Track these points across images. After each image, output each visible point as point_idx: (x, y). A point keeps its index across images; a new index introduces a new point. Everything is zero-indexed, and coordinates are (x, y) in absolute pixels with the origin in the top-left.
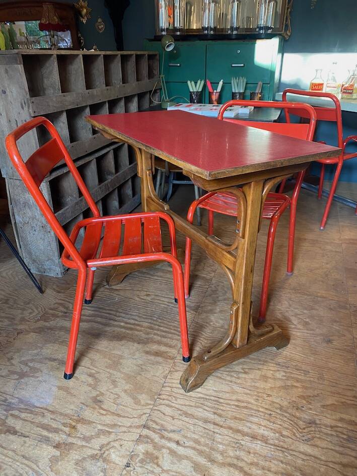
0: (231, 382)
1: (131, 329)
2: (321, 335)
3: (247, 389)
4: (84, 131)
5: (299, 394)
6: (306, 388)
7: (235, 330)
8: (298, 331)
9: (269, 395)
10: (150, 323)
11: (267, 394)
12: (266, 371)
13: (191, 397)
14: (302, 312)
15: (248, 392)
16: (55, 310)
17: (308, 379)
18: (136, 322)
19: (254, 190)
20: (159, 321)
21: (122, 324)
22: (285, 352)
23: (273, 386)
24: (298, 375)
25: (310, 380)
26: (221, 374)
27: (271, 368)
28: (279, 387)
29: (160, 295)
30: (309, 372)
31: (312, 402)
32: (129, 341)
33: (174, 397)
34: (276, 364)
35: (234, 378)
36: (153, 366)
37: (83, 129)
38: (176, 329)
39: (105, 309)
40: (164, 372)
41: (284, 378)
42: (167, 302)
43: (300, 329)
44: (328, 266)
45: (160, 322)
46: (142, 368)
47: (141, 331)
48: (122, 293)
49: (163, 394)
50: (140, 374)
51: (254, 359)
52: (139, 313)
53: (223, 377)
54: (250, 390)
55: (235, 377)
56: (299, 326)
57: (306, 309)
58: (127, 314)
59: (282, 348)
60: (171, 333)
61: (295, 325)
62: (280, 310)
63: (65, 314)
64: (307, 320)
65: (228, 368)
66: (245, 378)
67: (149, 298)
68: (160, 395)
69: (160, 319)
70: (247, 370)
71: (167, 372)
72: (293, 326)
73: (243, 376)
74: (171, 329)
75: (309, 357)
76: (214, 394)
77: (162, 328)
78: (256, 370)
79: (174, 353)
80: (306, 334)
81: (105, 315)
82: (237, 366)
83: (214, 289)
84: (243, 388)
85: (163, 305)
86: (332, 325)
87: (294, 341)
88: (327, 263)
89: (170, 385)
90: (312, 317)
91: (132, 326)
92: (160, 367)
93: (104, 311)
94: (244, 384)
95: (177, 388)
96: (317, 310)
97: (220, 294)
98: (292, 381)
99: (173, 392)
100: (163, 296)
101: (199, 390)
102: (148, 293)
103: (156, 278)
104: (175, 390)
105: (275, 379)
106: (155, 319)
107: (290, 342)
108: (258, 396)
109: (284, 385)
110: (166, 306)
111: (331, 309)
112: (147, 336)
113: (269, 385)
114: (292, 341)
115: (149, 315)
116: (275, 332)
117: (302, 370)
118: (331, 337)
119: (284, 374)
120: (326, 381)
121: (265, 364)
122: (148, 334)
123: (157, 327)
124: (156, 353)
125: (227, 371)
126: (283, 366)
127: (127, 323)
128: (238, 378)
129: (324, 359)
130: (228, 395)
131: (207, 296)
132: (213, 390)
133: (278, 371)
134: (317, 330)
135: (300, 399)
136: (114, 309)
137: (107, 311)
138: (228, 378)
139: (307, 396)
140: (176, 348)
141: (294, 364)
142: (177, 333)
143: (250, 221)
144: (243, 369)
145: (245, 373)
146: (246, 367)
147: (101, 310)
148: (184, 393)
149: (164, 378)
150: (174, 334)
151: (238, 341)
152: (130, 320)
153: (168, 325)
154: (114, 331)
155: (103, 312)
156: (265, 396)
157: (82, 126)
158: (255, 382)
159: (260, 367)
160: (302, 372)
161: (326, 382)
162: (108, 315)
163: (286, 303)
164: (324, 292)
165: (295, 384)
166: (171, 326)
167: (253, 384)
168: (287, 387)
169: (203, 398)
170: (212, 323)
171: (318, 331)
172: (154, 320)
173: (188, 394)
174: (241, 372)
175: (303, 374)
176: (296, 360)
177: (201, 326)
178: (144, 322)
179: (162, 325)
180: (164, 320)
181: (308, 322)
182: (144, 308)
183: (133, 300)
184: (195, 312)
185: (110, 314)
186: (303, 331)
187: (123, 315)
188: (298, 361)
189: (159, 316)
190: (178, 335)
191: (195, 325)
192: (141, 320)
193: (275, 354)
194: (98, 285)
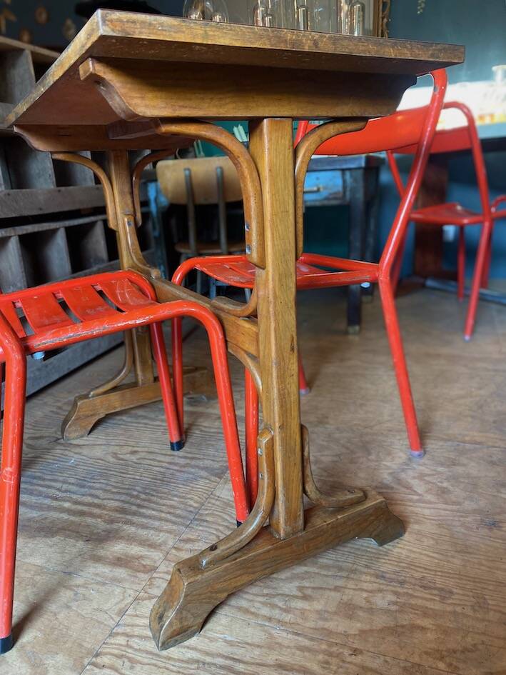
0: (270, 619)
1: (82, 514)
2: (475, 511)
3: (305, 636)
4: (42, 180)
5: (428, 646)
6: (446, 632)
7: (271, 494)
8: (428, 505)
9: (356, 652)
10: (123, 501)
11: (351, 648)
12: (352, 592)
13: (169, 659)
14: (435, 470)
15: (307, 643)
17: (449, 609)
18: (96, 501)
19: (270, 140)
20: (143, 496)
21: (67, 505)
22: (396, 550)
23: (368, 627)
24: (426, 599)
25: (454, 613)
26: (251, 601)
27: (365, 586)
28: (382, 630)
29: (157, 451)
30: (451, 593)
31: (461, 665)
32: (69, 536)
33: (130, 660)
34: (377, 576)
35: (277, 611)
36: (102, 589)
37: (39, 177)
38: (172, 511)
39: (44, 480)
40: (123, 600)
41: (394, 608)
42: (168, 463)
43: (430, 503)
45: (143, 500)
46: (76, 594)
47: (100, 516)
48: (85, 451)
49: (106, 654)
50: (69, 607)
51: (327, 567)
52: (107, 485)
53: (253, 610)
54: (312, 639)
55: (281, 608)
56: (429, 497)
57: (442, 465)
58: (83, 486)
59: (391, 541)
60: (160, 519)
61: (420, 495)
62: (388, 468)
64: (445, 485)
65: (268, 587)
66: (303, 611)
67: (134, 458)
68: (97, 655)
69: (145, 493)
70: (309, 592)
71: (130, 600)
72: (415, 497)
73: (300, 604)
74: (162, 512)
75: (451, 559)
76: (227, 650)
77: (143, 510)
78: (330, 589)
79: (157, 558)
80: (443, 513)
81: (41, 488)
82: (287, 583)
84: (298, 635)
85: (157, 469)
86: (499, 492)
87: (416, 527)
88: (480, 389)
89: (128, 630)
90: (455, 479)
91: (85, 508)
92: (118, 590)
93: (42, 483)
94: (298, 624)
95: (140, 637)
96: (464, 465)
98: (411, 616)
99: (131, 647)
100: (164, 452)
101: (193, 641)
102: (136, 449)
103: (158, 423)
104: (135, 642)
105: (371, 610)
107: (409, 530)
108: (331, 654)
109: (392, 624)
110: (162, 470)
111: (493, 463)
112: (108, 527)
113: (359, 625)
114: (413, 527)
115: (127, 487)
116: (369, 504)
117: (435, 589)
118: (496, 517)
119: (394, 598)
120: (492, 613)
121: (352, 576)
122: (112, 522)
123: (134, 508)
124: (119, 559)
125: (263, 595)
126: (392, 580)
127: (76, 503)
128: (287, 611)
129: (484, 562)
130: (257, 652)
132: (226, 641)
133: (380, 591)
134: (467, 502)
135: (430, 659)
136: (61, 479)
137: (47, 483)
138: (265, 611)
139: (448, 651)
140: (163, 548)
141: (418, 575)
142: (174, 519)
143: (272, 219)
144: (300, 589)
145: (305, 598)
146: (307, 585)
147: (35, 481)
148: (156, 651)
149: (119, 616)
150: (167, 520)
151: (282, 520)
152: (85, 497)
153: (160, 505)
154: (46, 518)
155: (38, 485)
156: (346, 652)
157: (37, 171)
158: (326, 620)
159: (340, 583)
160: (435, 592)
161: (492, 616)
162: (44, 489)
163: (401, 454)
164: (475, 434)
165: (419, 622)
166: (164, 505)
167: (321, 624)
168: (399, 630)
169: (197, 661)
171: (469, 505)
172: (132, 496)
173: (164, 653)
174: (297, 597)
175: (437, 598)
176: (420, 567)
177: (226, 503)
178: (112, 499)
179: (146, 504)
180: (152, 495)
181: (446, 488)
182: (119, 474)
183: (103, 462)
184: (219, 478)
185: (49, 487)
186: (436, 506)
187: (74, 488)
188: (426, 569)
189: (146, 488)
190: (174, 523)
191: (213, 501)
192: (105, 497)
193: (376, 554)
194: (47, 439)
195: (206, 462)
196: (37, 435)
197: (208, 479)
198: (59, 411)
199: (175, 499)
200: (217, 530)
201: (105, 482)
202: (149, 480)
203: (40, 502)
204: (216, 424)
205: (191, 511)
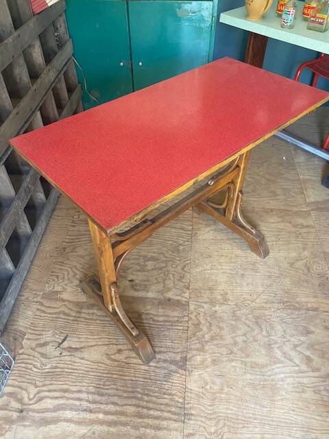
1: (115, 423)
8: (304, 375)
10: (134, 405)
14: (300, 340)
16: (6, 409)
18: (118, 408)
20: (146, 398)
21: (101, 416)
38: (169, 409)
39: (73, 392)
43: (305, 372)
44: (306, 253)
45: (147, 402)
47: (127, 424)
48: (86, 355)
52: (117, 390)
56: (303, 367)
57: (302, 334)
58: (102, 395)
60: (165, 419)
61: (298, 366)
62: (276, 342)
63: (21, 415)
64: (308, 353)
67: (122, 358)
69: (146, 394)
77: (152, 412)
80: (313, 380)
81: (75, 402)
83: (196, 322)
88: (304, 249)
90: (311, 346)
91: (115, 418)
93: (72, 395)
96: (313, 333)
97: (205, 329)
102: (119, 347)
106: (140, 396)
112: (137, 432)
115: (131, 390)
122: (137, 427)
123: (145, 411)
127: (106, 413)
131: (191, 338)
134: (323, 368)
136: (84, 389)
137: (76, 395)
150: (170, 419)
153: (158, 404)
154: (94, 433)
155: (71, 399)
162: (78, 403)
164: (313, 300)
166: (162, 404)
170: (208, 387)
172: (139, 399)
176: (313, 429)
177: (197, 395)
178: (128, 405)
179: (151, 405)
180: (152, 396)
181: (309, 357)
182: (120, 377)
183: (102, 365)
184: (185, 370)
185: (79, 399)
186: (308, 374)
187: (97, 398)
188: (316, 430)
189: (145, 389)
190: (175, 421)
191: (189, 395)
192: (122, 403)
193: (290, 423)
194: (51, 344)
195: (171, 354)
196: (42, 342)
197: (178, 373)
198: (43, 308)
199: (166, 396)
200: (202, 421)
201: (114, 387)
202: (143, 380)
203: (81, 416)
204: (160, 310)
205: (180, 408)
